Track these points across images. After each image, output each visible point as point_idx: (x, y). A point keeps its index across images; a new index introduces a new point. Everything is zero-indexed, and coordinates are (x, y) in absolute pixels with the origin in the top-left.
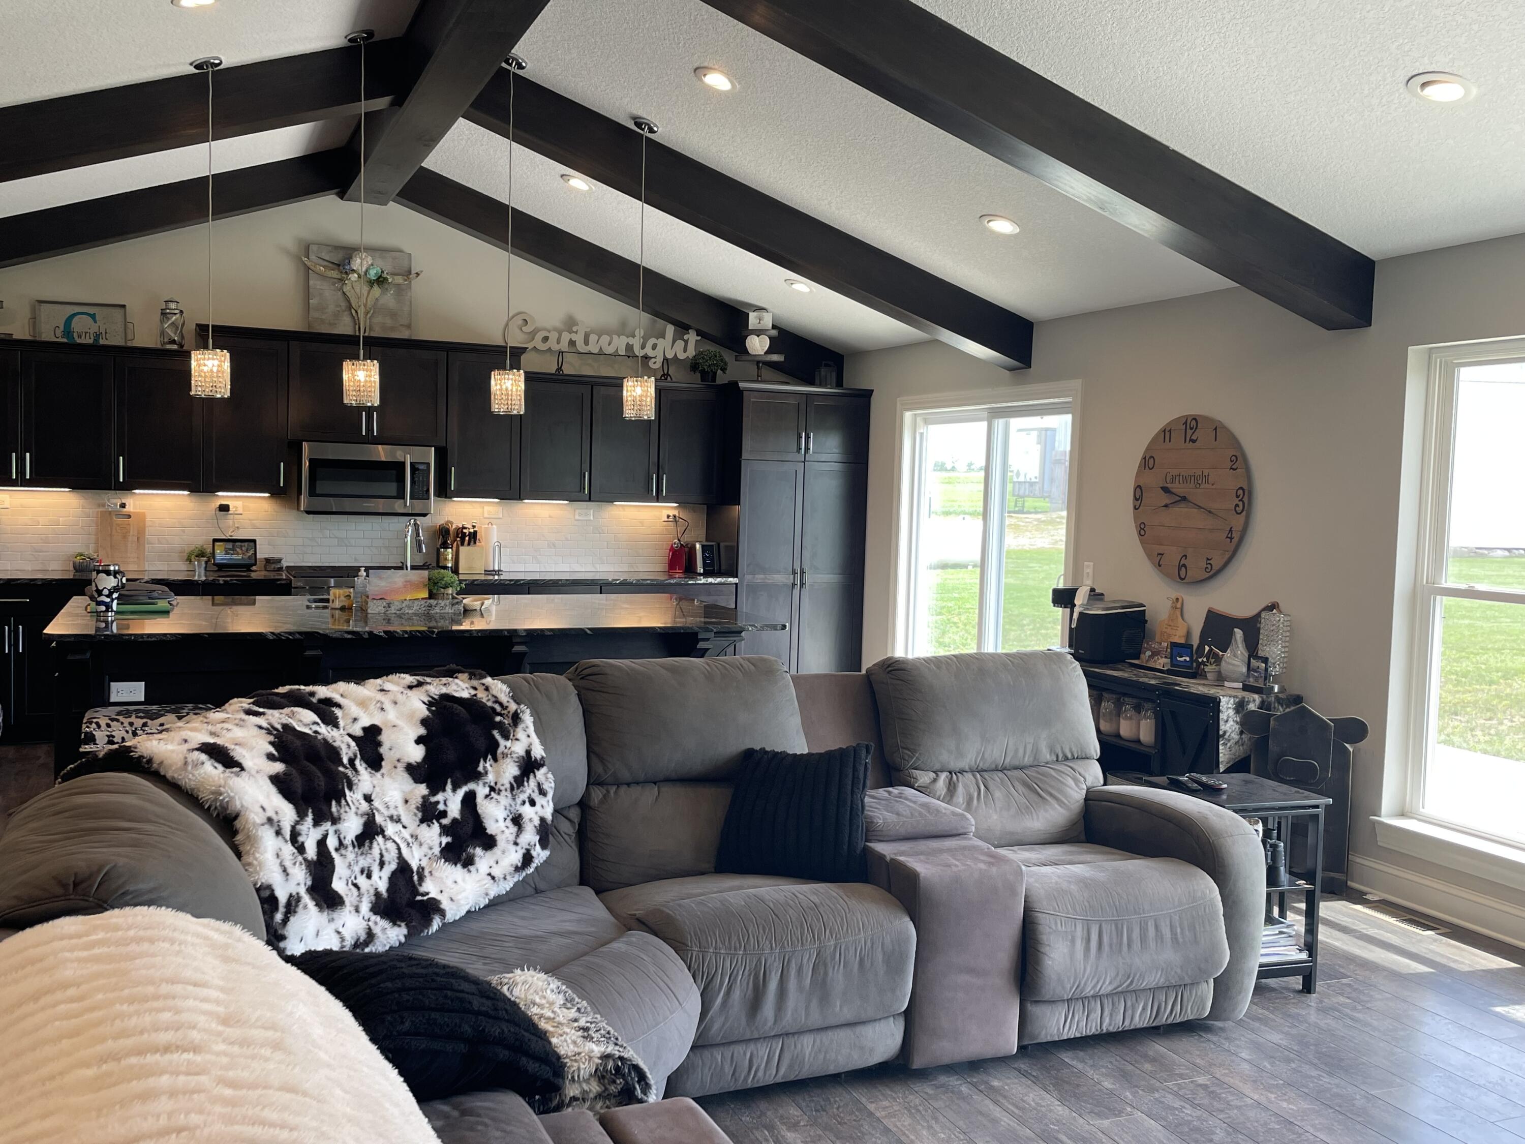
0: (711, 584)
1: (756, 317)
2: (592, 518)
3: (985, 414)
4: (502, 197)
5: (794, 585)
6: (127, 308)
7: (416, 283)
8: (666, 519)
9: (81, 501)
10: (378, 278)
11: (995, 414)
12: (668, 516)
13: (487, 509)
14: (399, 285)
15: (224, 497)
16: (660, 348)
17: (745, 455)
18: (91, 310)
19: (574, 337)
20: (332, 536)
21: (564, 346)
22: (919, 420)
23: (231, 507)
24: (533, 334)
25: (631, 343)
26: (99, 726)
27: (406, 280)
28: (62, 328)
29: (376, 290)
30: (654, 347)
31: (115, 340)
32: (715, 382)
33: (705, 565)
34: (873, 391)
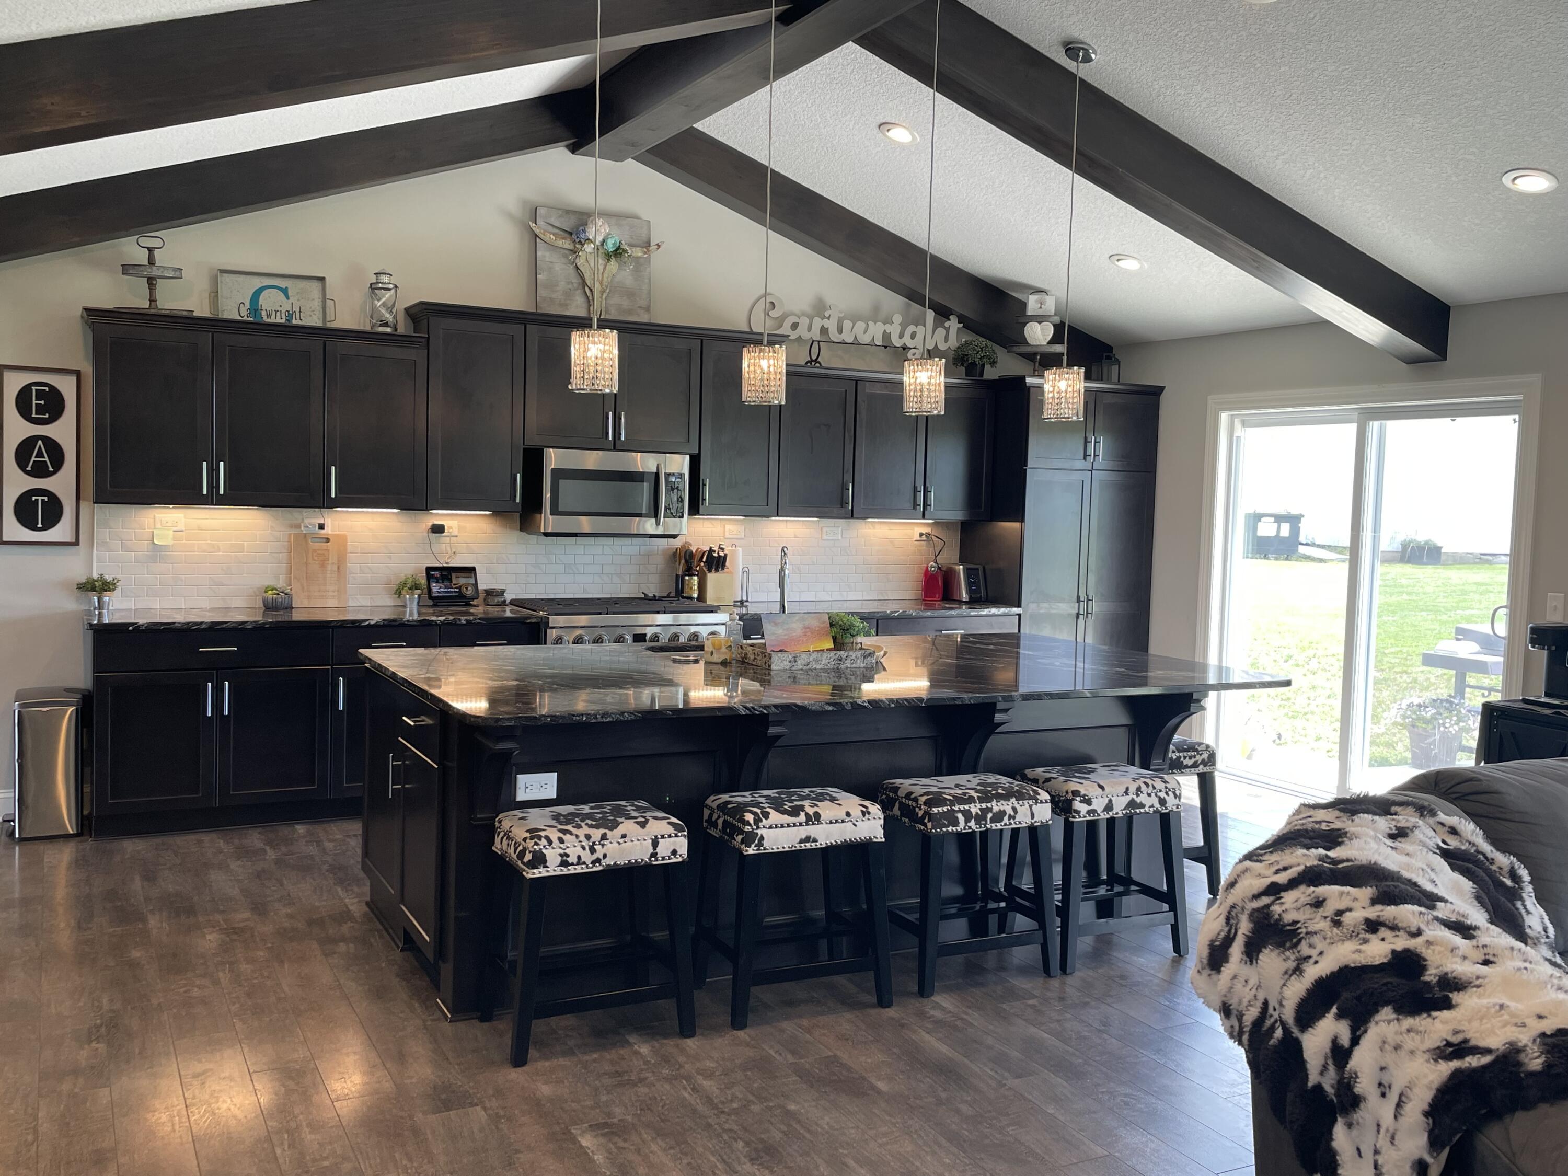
0: (994, 615)
1: (1036, 301)
2: (840, 538)
3: (1355, 415)
4: (760, 157)
5: (1078, 615)
6: (327, 280)
7: (657, 258)
8: (919, 539)
9: (270, 522)
10: (616, 250)
11: (1366, 417)
12: (921, 535)
13: (728, 527)
14: (638, 258)
15: (439, 516)
16: (919, 337)
17: (1030, 463)
18: (282, 283)
19: (826, 323)
20: (558, 561)
21: (816, 335)
22: (1237, 422)
23: (446, 528)
24: (780, 321)
25: (888, 332)
26: (550, 842)
27: (645, 253)
28: (248, 305)
29: (613, 265)
30: (913, 336)
31: (313, 320)
32: (982, 376)
33: (970, 591)
34: (1162, 388)
